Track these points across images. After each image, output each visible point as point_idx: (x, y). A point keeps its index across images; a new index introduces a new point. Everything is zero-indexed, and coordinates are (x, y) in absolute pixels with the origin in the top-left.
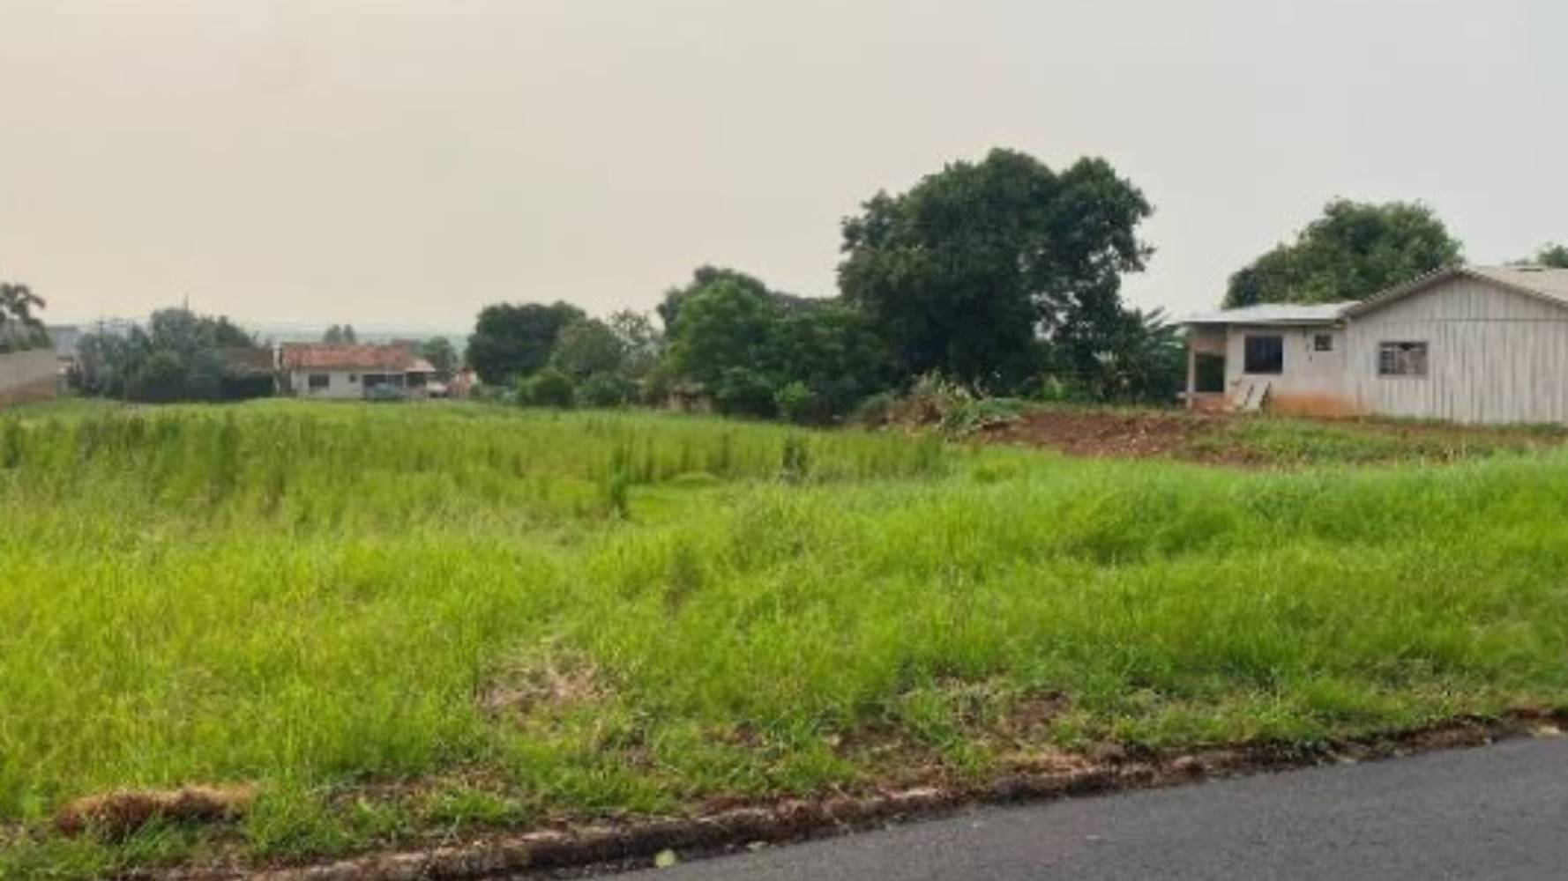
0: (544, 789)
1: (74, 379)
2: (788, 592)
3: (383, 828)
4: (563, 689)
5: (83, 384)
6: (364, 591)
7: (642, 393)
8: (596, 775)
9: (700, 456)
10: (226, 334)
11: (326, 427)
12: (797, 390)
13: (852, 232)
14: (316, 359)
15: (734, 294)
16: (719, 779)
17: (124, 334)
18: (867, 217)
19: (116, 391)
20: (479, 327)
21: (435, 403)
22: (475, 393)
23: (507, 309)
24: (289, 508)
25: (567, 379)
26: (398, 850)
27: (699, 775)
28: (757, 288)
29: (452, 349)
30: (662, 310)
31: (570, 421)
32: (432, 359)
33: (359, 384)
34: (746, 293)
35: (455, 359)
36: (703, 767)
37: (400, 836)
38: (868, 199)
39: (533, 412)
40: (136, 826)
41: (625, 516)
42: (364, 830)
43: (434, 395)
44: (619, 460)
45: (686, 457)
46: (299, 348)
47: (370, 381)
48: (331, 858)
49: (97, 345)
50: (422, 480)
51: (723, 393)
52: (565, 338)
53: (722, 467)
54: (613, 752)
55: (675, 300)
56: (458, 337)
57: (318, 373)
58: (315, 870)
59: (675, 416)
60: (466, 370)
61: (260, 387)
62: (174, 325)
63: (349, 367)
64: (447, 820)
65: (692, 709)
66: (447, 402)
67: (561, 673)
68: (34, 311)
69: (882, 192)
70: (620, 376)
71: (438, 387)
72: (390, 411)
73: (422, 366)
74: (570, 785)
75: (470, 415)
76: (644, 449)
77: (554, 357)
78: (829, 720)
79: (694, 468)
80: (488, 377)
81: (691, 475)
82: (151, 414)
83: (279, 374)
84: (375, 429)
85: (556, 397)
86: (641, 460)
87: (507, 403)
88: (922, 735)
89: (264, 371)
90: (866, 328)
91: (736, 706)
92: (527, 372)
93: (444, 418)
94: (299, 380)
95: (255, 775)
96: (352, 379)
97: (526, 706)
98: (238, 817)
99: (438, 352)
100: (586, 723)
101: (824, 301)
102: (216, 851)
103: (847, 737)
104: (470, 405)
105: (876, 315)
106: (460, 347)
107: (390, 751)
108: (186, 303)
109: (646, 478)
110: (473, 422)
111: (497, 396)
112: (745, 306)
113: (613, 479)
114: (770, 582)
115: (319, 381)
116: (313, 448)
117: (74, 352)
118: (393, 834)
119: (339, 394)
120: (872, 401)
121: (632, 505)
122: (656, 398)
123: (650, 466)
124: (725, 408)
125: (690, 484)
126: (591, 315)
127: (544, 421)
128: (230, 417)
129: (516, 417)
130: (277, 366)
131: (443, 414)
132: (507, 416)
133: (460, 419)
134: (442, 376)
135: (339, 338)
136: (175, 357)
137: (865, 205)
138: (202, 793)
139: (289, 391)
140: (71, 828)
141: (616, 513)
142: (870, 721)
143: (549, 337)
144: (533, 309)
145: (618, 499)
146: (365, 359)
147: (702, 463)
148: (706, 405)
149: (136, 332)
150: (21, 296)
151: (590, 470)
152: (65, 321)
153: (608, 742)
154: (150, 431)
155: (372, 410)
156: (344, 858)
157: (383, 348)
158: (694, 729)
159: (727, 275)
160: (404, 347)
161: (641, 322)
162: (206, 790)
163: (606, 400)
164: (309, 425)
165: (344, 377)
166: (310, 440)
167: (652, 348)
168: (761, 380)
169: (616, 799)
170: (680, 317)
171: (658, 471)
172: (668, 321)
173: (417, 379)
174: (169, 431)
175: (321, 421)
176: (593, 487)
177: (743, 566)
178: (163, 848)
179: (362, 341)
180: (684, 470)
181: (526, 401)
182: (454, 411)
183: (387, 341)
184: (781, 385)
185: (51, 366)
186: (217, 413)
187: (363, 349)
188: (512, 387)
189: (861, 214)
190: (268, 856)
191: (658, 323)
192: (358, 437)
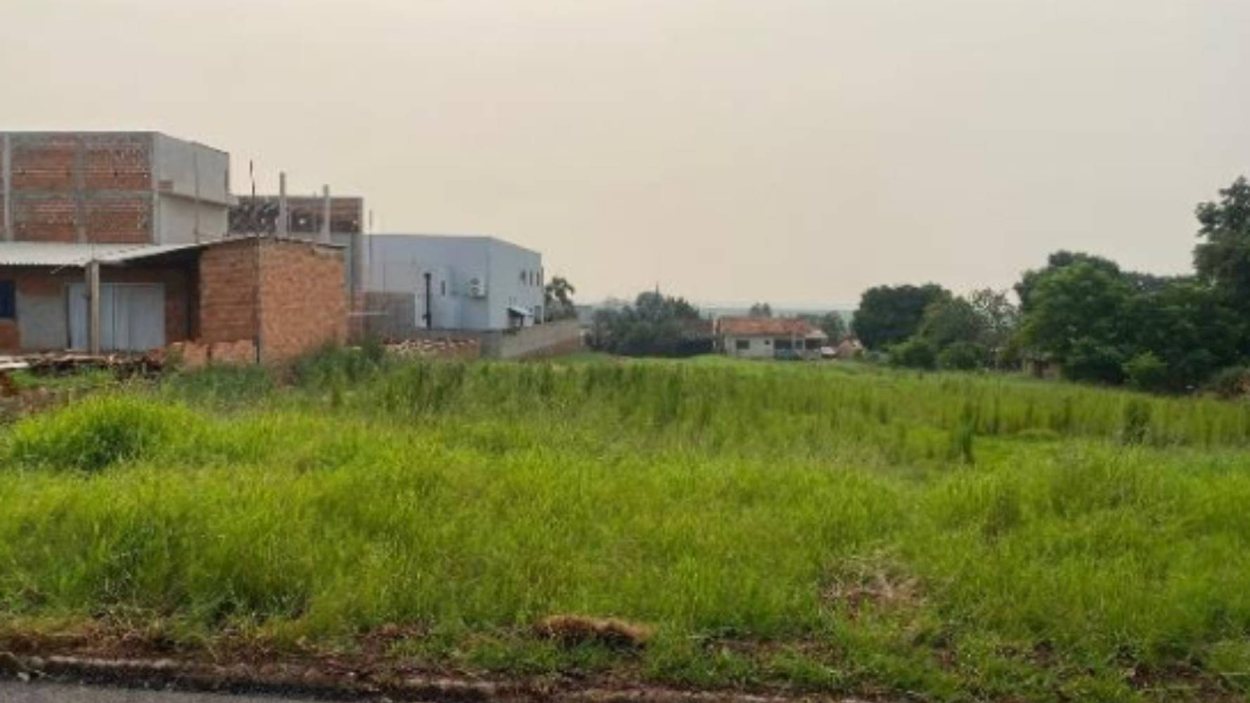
0: (860, 668)
1: (588, 340)
2: (1101, 537)
3: (737, 673)
4: (888, 592)
5: (594, 344)
6: (747, 499)
7: (998, 359)
8: (903, 664)
9: (1045, 416)
10: (683, 310)
11: (743, 378)
12: (1146, 360)
13: (1208, 216)
14: (741, 328)
15: (1087, 274)
16: (1013, 686)
17: (619, 309)
18: (1225, 203)
19: (612, 349)
20: (862, 305)
21: (825, 363)
22: (858, 355)
23: (886, 290)
24: (710, 434)
25: (932, 347)
26: (747, 692)
27: (994, 680)
28: (1112, 269)
29: (841, 322)
30: (1019, 289)
31: (933, 380)
32: (825, 329)
33: (771, 347)
34: (1101, 274)
35: (843, 329)
36: (999, 674)
37: (748, 682)
38: (1228, 186)
39: (900, 371)
40: (580, 640)
41: (970, 460)
42: (724, 671)
43: (827, 357)
44: (968, 414)
45: (1029, 413)
46: (732, 320)
47: (778, 344)
48: (700, 688)
49: (603, 316)
50: (806, 420)
51: (1071, 360)
52: (931, 313)
53: (1063, 425)
54: (922, 648)
55: (1031, 280)
56: (845, 312)
57: (741, 339)
58: (688, 694)
59: (1024, 379)
60: (850, 339)
61: (703, 347)
62: (650, 302)
63: (765, 334)
64: (785, 676)
65: (997, 625)
66: (834, 361)
67: (888, 581)
68: (568, 295)
69: (1242, 179)
70: (978, 345)
71: (829, 351)
72: (790, 367)
73: (818, 334)
74: (883, 667)
75: (852, 372)
76: (992, 406)
77: (921, 330)
78: (1125, 655)
79: (1037, 424)
80: (867, 343)
81: (1033, 431)
82: (628, 363)
83: (716, 339)
84: (779, 380)
85: (922, 360)
86: (989, 416)
87: (882, 365)
88: (1225, 683)
89: (707, 335)
90: (1223, 304)
91: (1037, 627)
92: (900, 339)
93: (829, 375)
94: (730, 344)
95: (656, 619)
96: (767, 343)
97: (856, 601)
98: (641, 646)
99: (830, 323)
100: (904, 622)
101: (1181, 280)
102: (627, 668)
103: (1143, 671)
104: (852, 365)
105: (1233, 291)
106: (848, 320)
107: (748, 619)
108: (657, 287)
109: (994, 430)
110: (853, 378)
111: (875, 358)
112: (1100, 285)
113: (962, 429)
114: (1087, 527)
115: (742, 345)
116: (733, 393)
117: (591, 322)
118: (744, 679)
119: (757, 354)
120: (1228, 372)
121: (976, 452)
122: (1010, 363)
123: (997, 422)
124: (1076, 374)
125: (1031, 438)
126: (955, 295)
127: (911, 378)
128: (680, 367)
129: (888, 375)
130: (714, 332)
131: (831, 372)
132: (880, 374)
133: (842, 375)
134: (833, 342)
135: (761, 312)
136: (649, 325)
137: (1223, 192)
138: (620, 626)
139: (723, 351)
140: (543, 635)
141: (962, 457)
142: (1170, 660)
143: (919, 313)
144: (908, 289)
145: (966, 446)
146: (777, 328)
147: (1046, 420)
148: (1055, 370)
149: (627, 308)
150: (561, 285)
151: (944, 420)
152: (586, 302)
153: (920, 639)
154: (626, 376)
155: (777, 367)
156: (709, 690)
157: (789, 320)
158: (996, 640)
159: (1081, 257)
160: (805, 319)
161: (999, 299)
162: (624, 624)
163: (965, 364)
164: (732, 376)
165: (761, 342)
166: (731, 387)
167: (1007, 320)
168: (1110, 351)
169: (918, 684)
170: (1034, 294)
171: (1004, 425)
172: (1025, 299)
173: (813, 344)
174: (638, 375)
175: (741, 373)
176: (945, 435)
177: (1060, 510)
178: (594, 659)
179: (775, 315)
180: (1027, 426)
181: (896, 363)
182: (840, 369)
183: (794, 316)
184: (1129, 357)
185: (577, 330)
186: (671, 364)
187: (775, 320)
188: (886, 350)
189: (1218, 201)
190: (659, 679)
191: (1014, 300)
192: (765, 385)
